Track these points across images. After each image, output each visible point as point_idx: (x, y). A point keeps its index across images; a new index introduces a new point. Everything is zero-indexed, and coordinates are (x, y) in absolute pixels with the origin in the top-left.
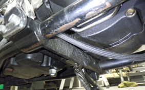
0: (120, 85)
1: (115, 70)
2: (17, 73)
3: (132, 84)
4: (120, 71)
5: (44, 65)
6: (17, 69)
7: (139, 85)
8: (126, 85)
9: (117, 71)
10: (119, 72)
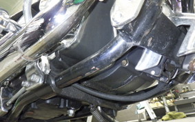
0: (164, 118)
1: (157, 99)
2: (37, 115)
3: (179, 115)
4: (164, 99)
5: (62, 106)
6: (37, 112)
7: (188, 116)
8: (172, 117)
9: (160, 100)
10: (162, 100)
